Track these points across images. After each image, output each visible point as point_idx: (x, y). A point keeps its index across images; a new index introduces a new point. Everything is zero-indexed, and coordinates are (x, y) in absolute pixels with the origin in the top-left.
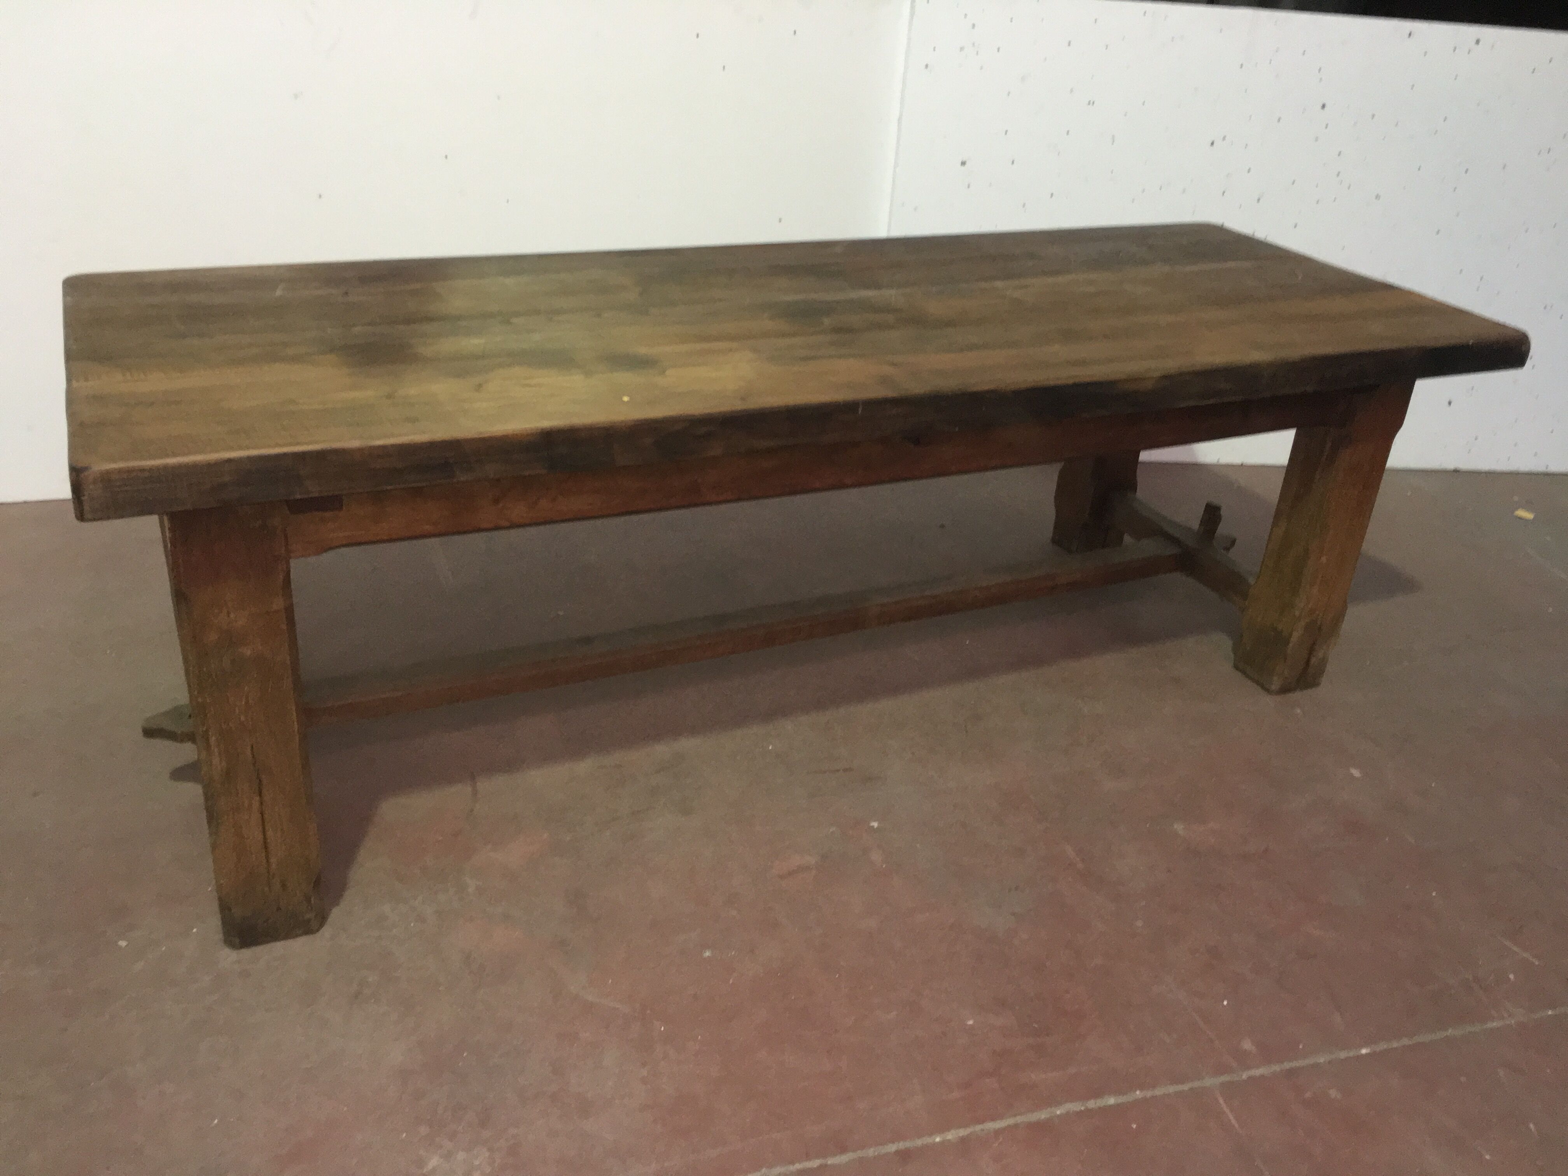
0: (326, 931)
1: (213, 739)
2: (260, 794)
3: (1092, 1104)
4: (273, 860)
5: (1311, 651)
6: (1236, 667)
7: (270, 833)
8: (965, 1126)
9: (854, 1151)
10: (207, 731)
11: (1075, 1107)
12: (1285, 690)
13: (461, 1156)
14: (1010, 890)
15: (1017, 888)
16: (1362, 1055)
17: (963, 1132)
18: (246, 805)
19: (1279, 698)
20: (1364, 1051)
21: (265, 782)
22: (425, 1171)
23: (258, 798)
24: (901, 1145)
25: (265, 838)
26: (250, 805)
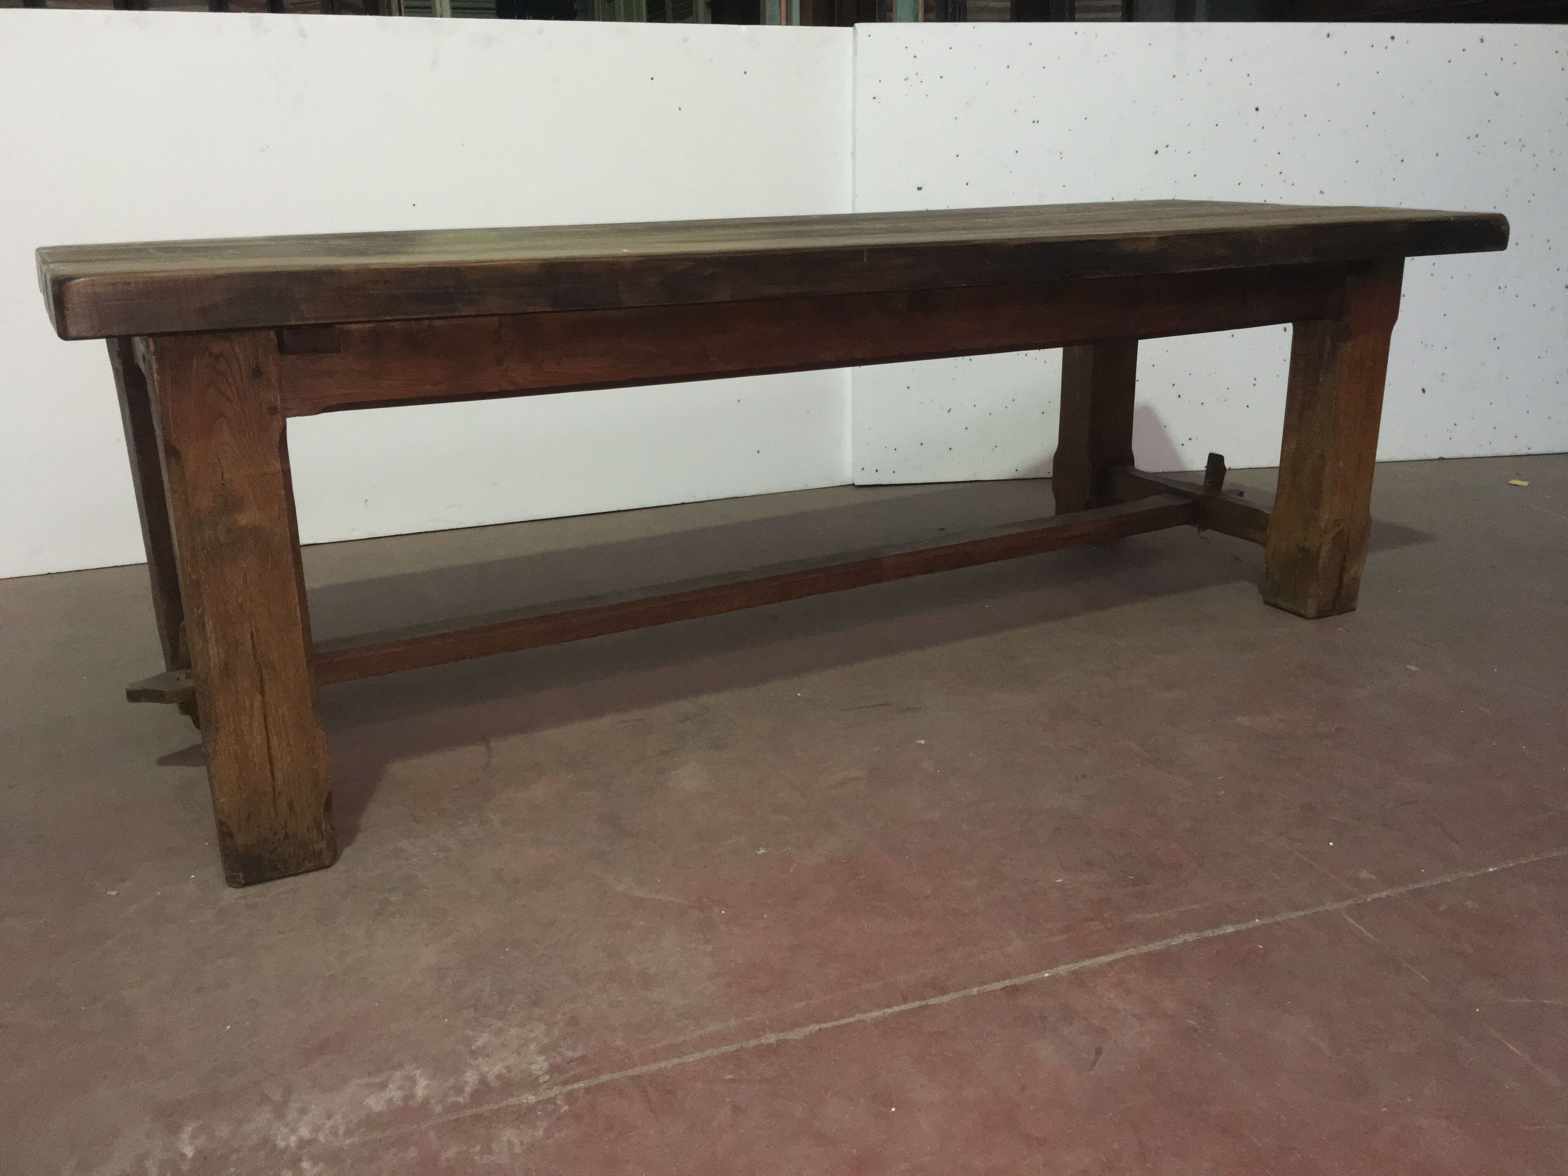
0: (339, 866)
1: (209, 626)
2: (262, 693)
3: (1209, 933)
4: (279, 775)
5: (1343, 569)
6: (1267, 603)
7: (274, 741)
8: (1075, 961)
9: (956, 991)
10: (202, 616)
11: (1191, 937)
12: (1322, 614)
13: (513, 1031)
14: (1077, 779)
15: (1084, 776)
16: (1490, 872)
17: (1072, 967)
18: (248, 705)
19: (1318, 622)
20: (1491, 870)
21: (266, 677)
22: (473, 1048)
23: (259, 697)
24: (1007, 983)
25: (269, 749)
26: (252, 706)
